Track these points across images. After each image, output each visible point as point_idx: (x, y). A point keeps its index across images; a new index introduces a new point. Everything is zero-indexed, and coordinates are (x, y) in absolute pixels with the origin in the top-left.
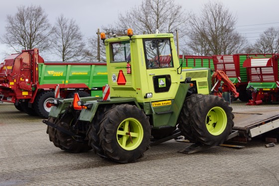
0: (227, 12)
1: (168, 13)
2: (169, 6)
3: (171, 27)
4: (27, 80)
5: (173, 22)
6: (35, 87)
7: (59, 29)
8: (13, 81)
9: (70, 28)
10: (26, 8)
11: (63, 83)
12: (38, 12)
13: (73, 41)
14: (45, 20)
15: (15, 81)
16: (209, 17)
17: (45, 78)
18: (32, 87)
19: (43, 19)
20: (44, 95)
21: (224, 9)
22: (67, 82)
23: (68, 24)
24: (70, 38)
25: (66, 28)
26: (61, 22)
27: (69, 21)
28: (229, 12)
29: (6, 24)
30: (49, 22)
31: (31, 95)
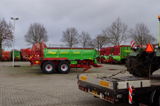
0: (146, 27)
1: (122, 28)
2: (123, 26)
3: (124, 34)
4: (38, 56)
5: (124, 32)
6: (42, 59)
7: (82, 36)
8: (31, 56)
9: (87, 35)
10: (69, 28)
11: (56, 57)
12: (74, 30)
13: (88, 40)
14: (76, 33)
15: (32, 56)
16: (138, 29)
17: (47, 55)
18: (40, 59)
19: (76, 32)
20: (45, 63)
21: (145, 26)
22: (58, 57)
23: (86, 34)
24: (87, 39)
25: (85, 35)
26: (83, 33)
27: (86, 33)
28: (147, 27)
29: (63, 34)
30: (78, 33)
31: (40, 63)
